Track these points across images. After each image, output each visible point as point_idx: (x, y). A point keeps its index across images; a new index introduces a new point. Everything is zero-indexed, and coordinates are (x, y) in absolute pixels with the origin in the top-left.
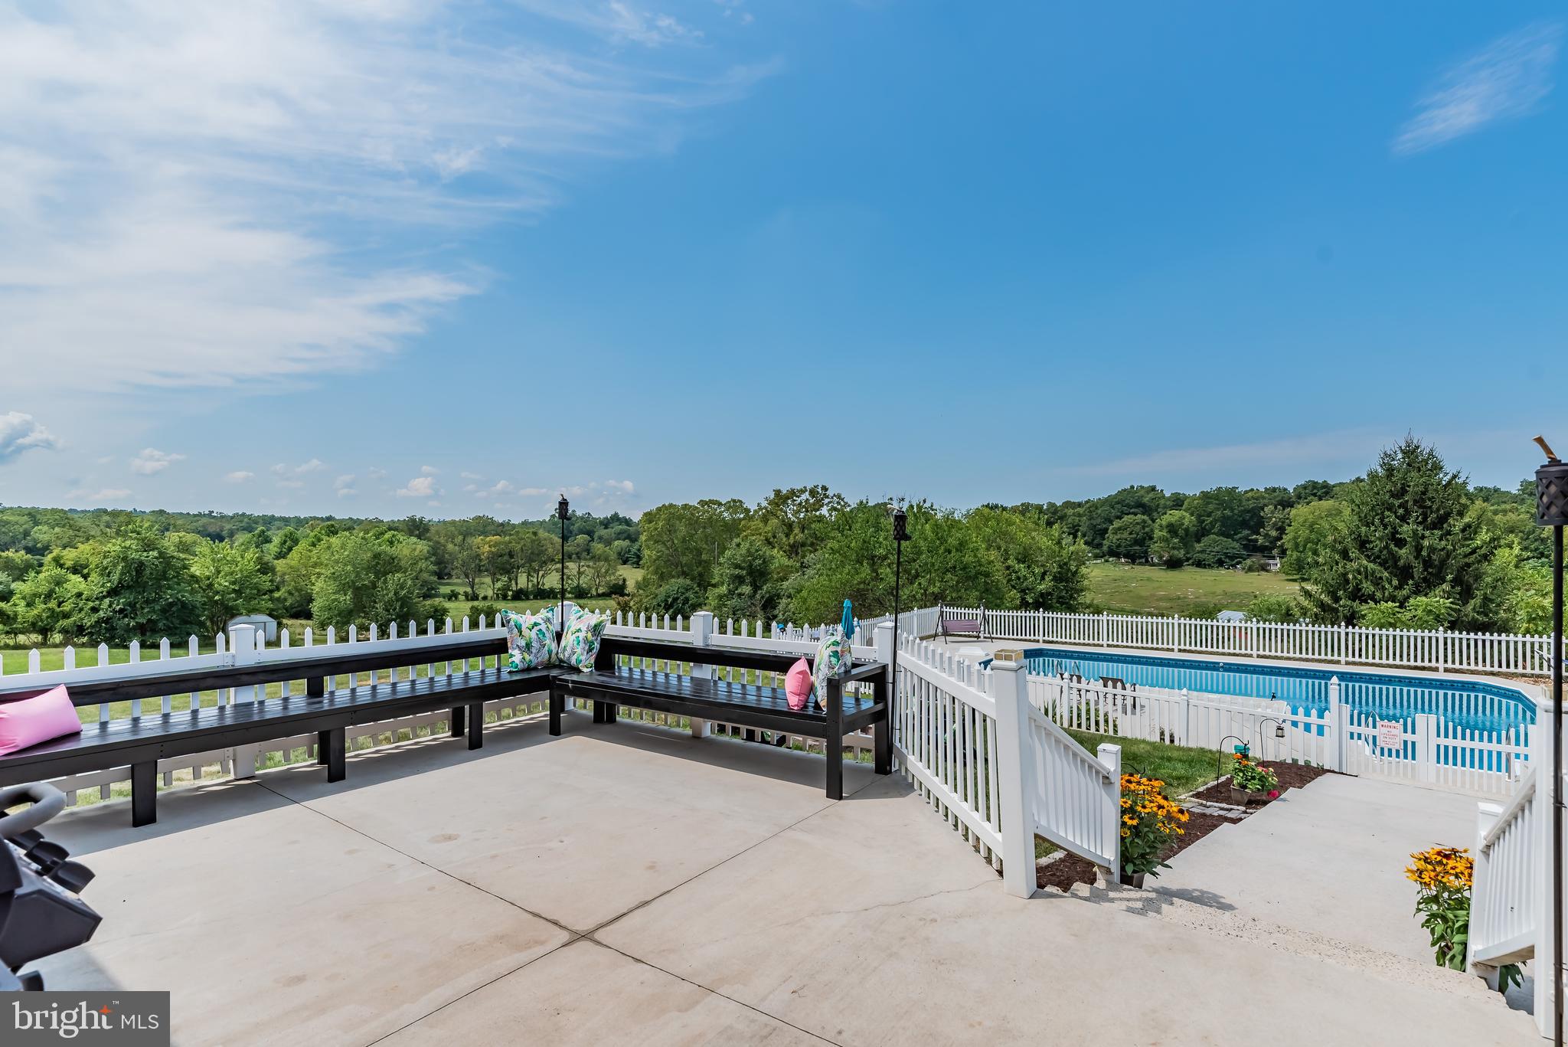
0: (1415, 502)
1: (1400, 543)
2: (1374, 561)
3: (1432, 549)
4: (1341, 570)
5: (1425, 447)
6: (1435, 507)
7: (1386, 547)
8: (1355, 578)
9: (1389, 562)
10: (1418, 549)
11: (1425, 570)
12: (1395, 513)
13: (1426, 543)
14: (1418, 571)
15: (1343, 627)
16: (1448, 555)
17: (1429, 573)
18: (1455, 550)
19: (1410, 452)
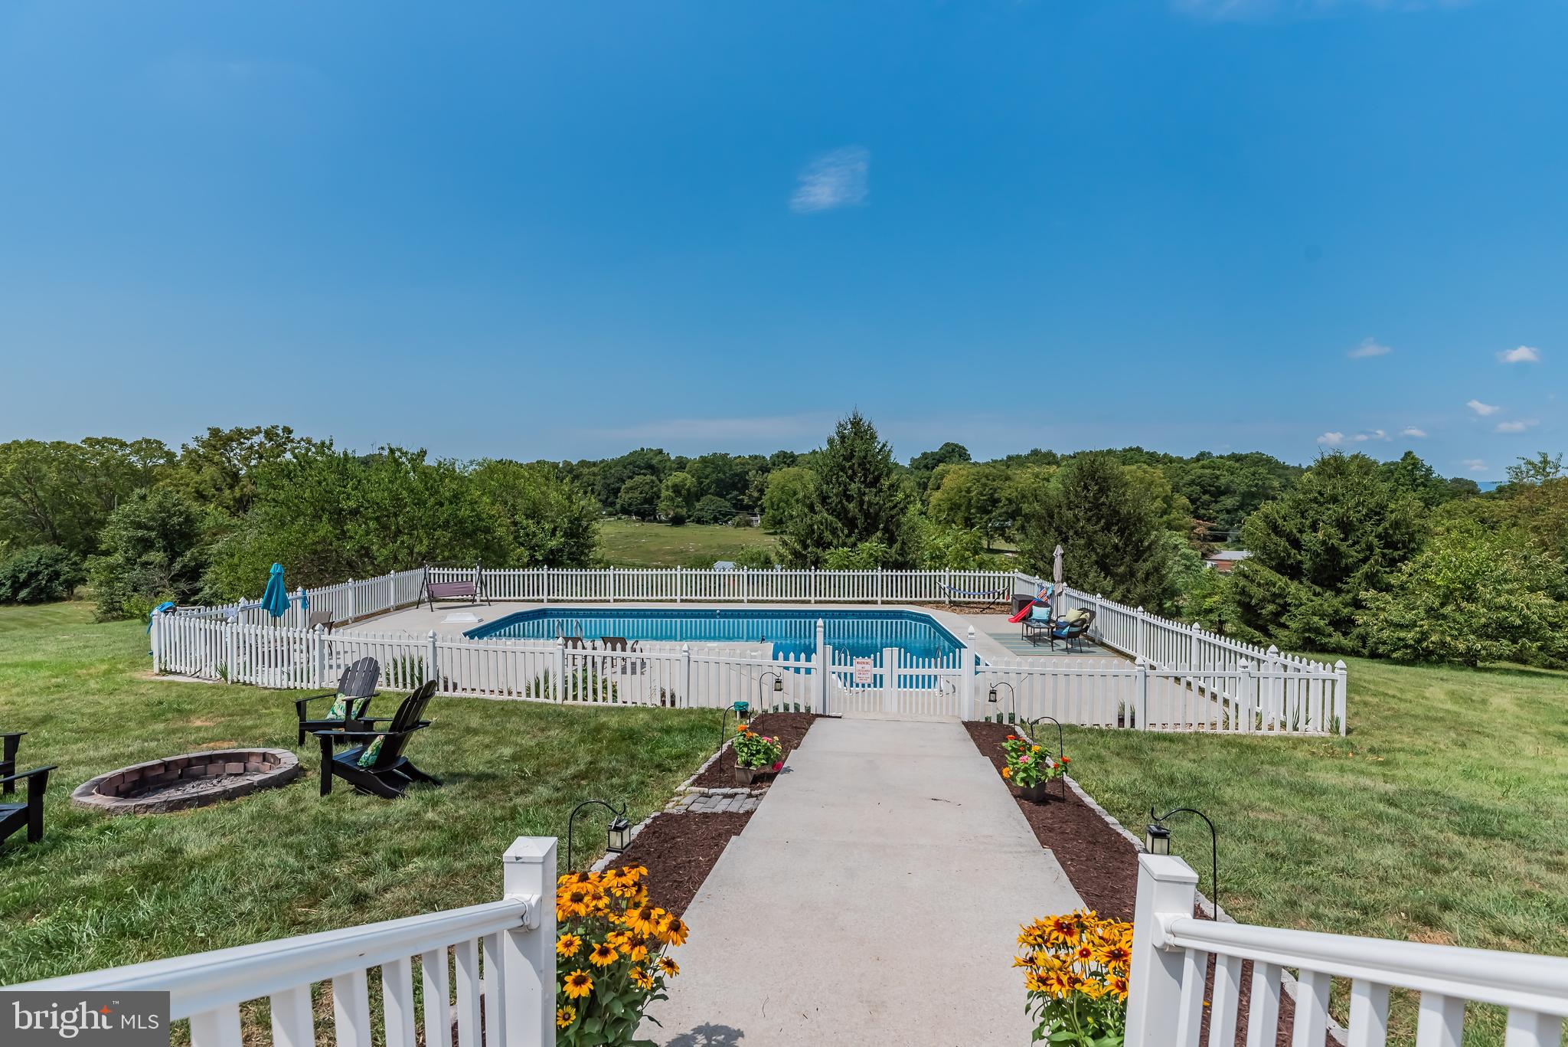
0: (859, 465)
1: (850, 499)
2: (832, 514)
3: (870, 504)
4: (809, 522)
5: (866, 421)
6: (872, 469)
7: (841, 502)
8: (819, 528)
9: (841, 514)
10: (862, 503)
11: (866, 521)
12: (846, 473)
13: (866, 498)
14: (860, 522)
15: (813, 571)
16: (880, 509)
17: (868, 523)
18: (885, 504)
19: (856, 423)
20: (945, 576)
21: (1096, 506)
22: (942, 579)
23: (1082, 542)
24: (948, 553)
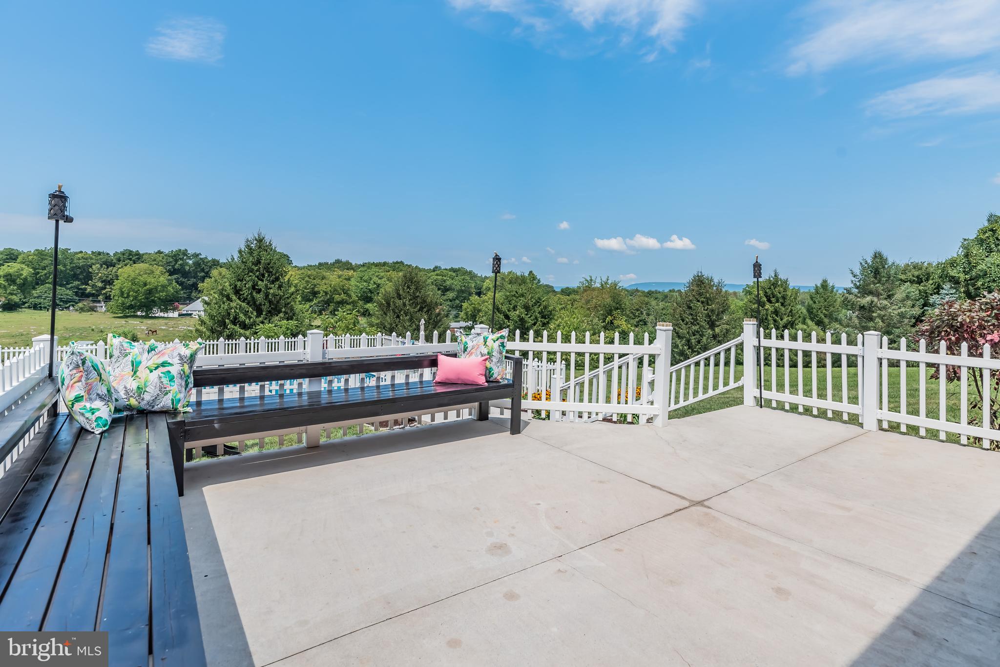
0: (265, 268)
1: (259, 291)
2: (243, 301)
3: (274, 295)
4: (226, 307)
5: (267, 240)
6: (274, 272)
7: (251, 294)
8: (235, 312)
9: (253, 303)
10: (267, 295)
11: (270, 307)
12: (254, 274)
13: (271, 291)
14: (265, 308)
16: (280, 298)
17: (272, 308)
18: (284, 295)
19: (260, 241)
20: (342, 340)
21: (416, 297)
22: (340, 341)
23: (408, 317)
24: (337, 326)
